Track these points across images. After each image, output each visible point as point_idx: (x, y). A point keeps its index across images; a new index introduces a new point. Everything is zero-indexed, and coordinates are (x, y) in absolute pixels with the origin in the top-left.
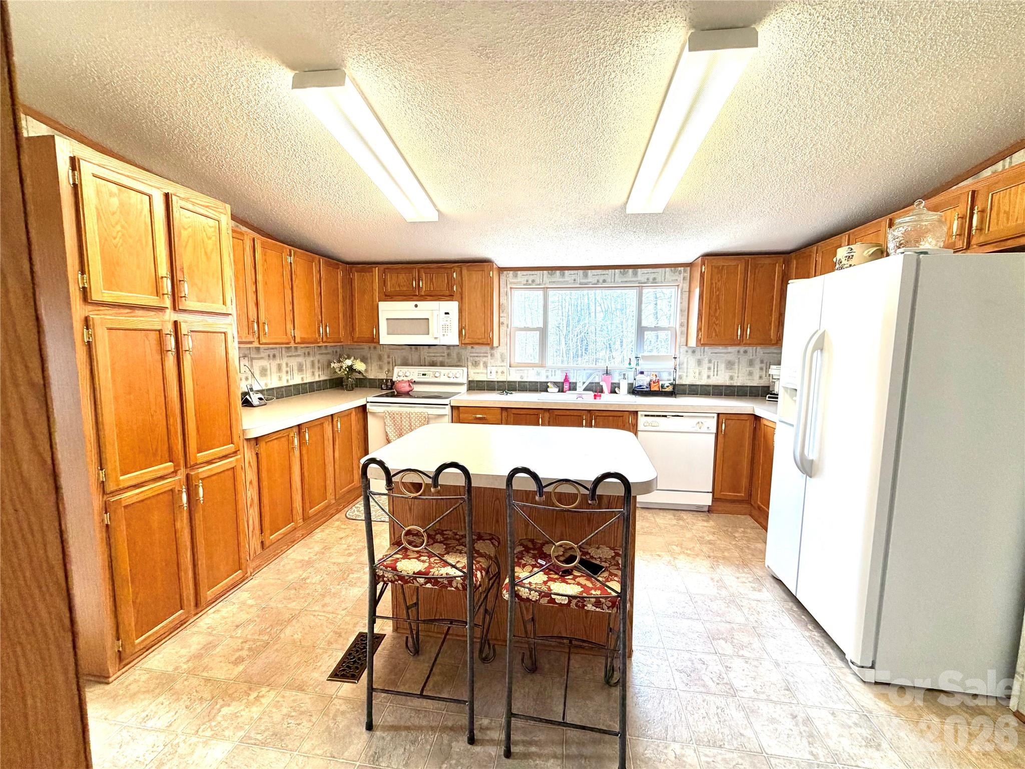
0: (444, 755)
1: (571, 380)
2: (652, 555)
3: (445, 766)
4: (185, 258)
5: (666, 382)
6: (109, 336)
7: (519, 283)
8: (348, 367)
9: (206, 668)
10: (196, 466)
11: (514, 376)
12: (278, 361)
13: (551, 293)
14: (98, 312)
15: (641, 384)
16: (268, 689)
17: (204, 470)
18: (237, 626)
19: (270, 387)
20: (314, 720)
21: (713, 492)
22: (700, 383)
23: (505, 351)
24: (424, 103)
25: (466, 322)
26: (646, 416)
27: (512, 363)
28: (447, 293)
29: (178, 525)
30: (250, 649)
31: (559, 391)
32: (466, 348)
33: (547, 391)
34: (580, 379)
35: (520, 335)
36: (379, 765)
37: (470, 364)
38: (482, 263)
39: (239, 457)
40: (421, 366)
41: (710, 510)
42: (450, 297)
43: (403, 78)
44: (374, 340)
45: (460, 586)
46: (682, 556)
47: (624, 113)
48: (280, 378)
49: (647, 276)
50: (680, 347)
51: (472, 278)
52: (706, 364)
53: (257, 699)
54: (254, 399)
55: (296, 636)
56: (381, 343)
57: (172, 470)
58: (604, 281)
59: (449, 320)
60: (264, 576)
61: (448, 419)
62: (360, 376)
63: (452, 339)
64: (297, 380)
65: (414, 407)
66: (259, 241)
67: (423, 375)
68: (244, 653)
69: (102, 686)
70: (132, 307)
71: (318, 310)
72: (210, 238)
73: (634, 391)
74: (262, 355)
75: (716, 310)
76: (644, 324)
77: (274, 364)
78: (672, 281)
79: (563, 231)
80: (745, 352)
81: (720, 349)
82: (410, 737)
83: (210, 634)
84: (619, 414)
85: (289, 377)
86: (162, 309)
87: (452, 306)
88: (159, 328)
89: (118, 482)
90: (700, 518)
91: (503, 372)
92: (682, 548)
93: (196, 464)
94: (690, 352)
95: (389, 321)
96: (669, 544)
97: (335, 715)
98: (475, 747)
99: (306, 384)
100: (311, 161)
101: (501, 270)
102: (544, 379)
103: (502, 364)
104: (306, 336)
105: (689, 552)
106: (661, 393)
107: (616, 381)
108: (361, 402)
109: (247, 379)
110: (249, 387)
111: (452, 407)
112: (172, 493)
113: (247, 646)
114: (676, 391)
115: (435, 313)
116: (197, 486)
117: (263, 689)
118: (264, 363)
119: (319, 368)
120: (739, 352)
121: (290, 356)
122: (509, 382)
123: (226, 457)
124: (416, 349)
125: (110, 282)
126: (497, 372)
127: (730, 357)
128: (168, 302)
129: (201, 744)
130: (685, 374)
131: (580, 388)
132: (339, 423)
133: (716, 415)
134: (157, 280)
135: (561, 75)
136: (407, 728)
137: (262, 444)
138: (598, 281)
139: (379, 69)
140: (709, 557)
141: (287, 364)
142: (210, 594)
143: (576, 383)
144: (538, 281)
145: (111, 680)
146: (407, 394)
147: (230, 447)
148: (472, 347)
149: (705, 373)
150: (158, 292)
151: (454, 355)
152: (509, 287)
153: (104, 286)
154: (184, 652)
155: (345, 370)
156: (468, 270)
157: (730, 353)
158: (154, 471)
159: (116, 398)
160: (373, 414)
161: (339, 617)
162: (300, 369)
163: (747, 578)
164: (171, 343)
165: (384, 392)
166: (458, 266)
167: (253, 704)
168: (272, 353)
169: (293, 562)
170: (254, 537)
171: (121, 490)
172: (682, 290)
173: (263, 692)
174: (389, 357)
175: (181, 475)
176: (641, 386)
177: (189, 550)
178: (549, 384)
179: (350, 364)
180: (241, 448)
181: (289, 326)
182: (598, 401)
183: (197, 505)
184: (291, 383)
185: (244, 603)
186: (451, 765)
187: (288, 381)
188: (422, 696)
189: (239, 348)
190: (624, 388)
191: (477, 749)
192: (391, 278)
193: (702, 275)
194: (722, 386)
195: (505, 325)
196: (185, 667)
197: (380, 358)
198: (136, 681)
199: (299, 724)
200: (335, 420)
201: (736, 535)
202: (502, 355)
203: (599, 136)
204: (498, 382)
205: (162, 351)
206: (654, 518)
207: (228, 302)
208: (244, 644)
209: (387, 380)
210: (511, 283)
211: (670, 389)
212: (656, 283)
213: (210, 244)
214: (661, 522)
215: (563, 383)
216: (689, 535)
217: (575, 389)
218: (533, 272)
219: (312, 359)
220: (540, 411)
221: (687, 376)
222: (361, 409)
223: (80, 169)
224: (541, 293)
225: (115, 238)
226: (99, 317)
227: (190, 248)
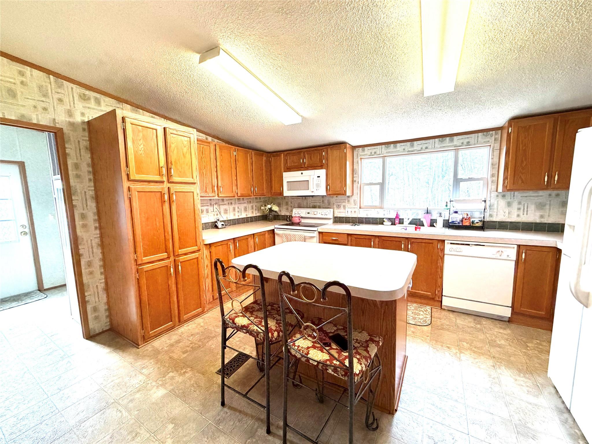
0: (252, 434)
1: (401, 217)
2: (442, 346)
3: (249, 441)
4: (173, 157)
5: (477, 218)
6: (138, 194)
7: (366, 155)
8: (269, 209)
9: (173, 352)
10: (179, 255)
11: (362, 214)
12: (233, 206)
13: (388, 160)
14: (133, 185)
15: (454, 220)
16: (190, 369)
17: (182, 258)
18: (192, 335)
19: (229, 219)
20: (202, 392)
21: (513, 307)
22: (510, 221)
23: (356, 198)
24: (265, 53)
25: (330, 182)
26: (451, 243)
27: (362, 205)
28: (319, 165)
29: (170, 282)
30: (192, 347)
31: (392, 224)
32: (333, 197)
33: (383, 224)
34: (407, 217)
35: (366, 188)
36: (218, 427)
37: (335, 206)
38: (340, 145)
39: (200, 253)
40: (308, 208)
41: (510, 321)
42: (321, 167)
43: (249, 41)
44: (281, 193)
45: (262, 338)
46: (469, 351)
47: (394, 23)
48: (234, 215)
49: (462, 141)
50: (491, 193)
51: (334, 154)
52: (515, 205)
53: (185, 373)
54: (219, 225)
55: (212, 346)
56: (284, 195)
57: (167, 257)
58: (426, 148)
59: (320, 180)
60: (213, 313)
61: (316, 239)
62: (276, 214)
63: (322, 192)
64: (243, 215)
65: (298, 232)
66: (218, 146)
67: (308, 213)
68: (188, 349)
69: (135, 348)
70: (149, 182)
71: (251, 179)
72: (185, 147)
73: (448, 225)
74: (225, 203)
75: (522, 162)
76: (459, 176)
77: (231, 207)
78: (484, 142)
79: (385, 117)
80: (558, 195)
81: (531, 193)
82: (240, 417)
83: (180, 336)
84: (431, 241)
85: (239, 214)
86: (163, 182)
87: (322, 172)
88: (161, 190)
89: (142, 260)
90: (498, 326)
91: (355, 212)
92: (471, 345)
93: (178, 255)
94: (500, 196)
95: (289, 183)
96: (460, 341)
97: (211, 392)
98: (269, 436)
99: (248, 217)
100: (229, 100)
101: (354, 148)
102: (381, 216)
103: (355, 207)
104: (244, 193)
105: (476, 350)
106: (471, 227)
107: (434, 218)
108: (271, 228)
109: (217, 215)
110: (217, 219)
111: (319, 233)
112: (167, 268)
113: (191, 346)
114: (484, 226)
115: (312, 177)
116: (178, 265)
117: (189, 369)
118: (226, 207)
119: (256, 210)
120: (550, 195)
121: (240, 203)
122: (358, 218)
123: (194, 252)
124: (305, 198)
125: (139, 171)
126: (351, 212)
127: (540, 200)
128: (165, 179)
129: (156, 387)
130: (495, 214)
131: (406, 222)
132: (257, 238)
133: (516, 246)
134: (160, 168)
135: (337, 10)
136: (240, 412)
137: (213, 248)
138: (422, 148)
139: (235, 40)
140: (494, 357)
141: (238, 208)
142: (185, 317)
143: (403, 219)
144: (378, 153)
145: (140, 347)
146: (298, 224)
147: (195, 248)
148: (337, 196)
149: (515, 212)
150: (160, 174)
151: (326, 202)
152: (359, 158)
153: (136, 173)
154: (168, 341)
155: (267, 210)
156: (331, 150)
157: (541, 196)
158: (158, 256)
159: (141, 224)
160: (278, 234)
161: (235, 341)
162: (246, 209)
163: (526, 382)
164: (166, 197)
165: (286, 223)
166: (325, 148)
167: (182, 375)
168: (230, 201)
169: (227, 308)
170: (209, 293)
171: (144, 264)
172: (493, 149)
173: (188, 370)
174: (291, 203)
175: (172, 259)
176: (453, 222)
177: (175, 296)
178: (384, 220)
179: (270, 207)
180: (202, 248)
181: (234, 188)
182: (418, 232)
183: (179, 274)
184: (241, 217)
185: (199, 324)
186: (252, 441)
187: (238, 216)
188: (245, 396)
189: (201, 199)
190: (440, 223)
191: (270, 438)
192: (290, 159)
193: (509, 135)
194: (533, 223)
195: (357, 182)
196: (166, 348)
197: (287, 204)
198: (147, 350)
199: (195, 391)
200: (255, 237)
201: (529, 345)
202: (354, 201)
203: (382, 45)
204: (352, 218)
205: (163, 202)
206: (456, 319)
207: (195, 177)
208: (191, 345)
209: (290, 216)
210: (360, 155)
211: (480, 224)
212: (470, 145)
213: (185, 150)
214: (461, 323)
215: (395, 219)
216: (481, 336)
217: (403, 223)
218: (375, 147)
219: (252, 205)
220: (373, 237)
221: (497, 215)
222: (272, 231)
223: (125, 122)
224: (381, 160)
225: (140, 151)
226: (133, 186)
227: (175, 152)
